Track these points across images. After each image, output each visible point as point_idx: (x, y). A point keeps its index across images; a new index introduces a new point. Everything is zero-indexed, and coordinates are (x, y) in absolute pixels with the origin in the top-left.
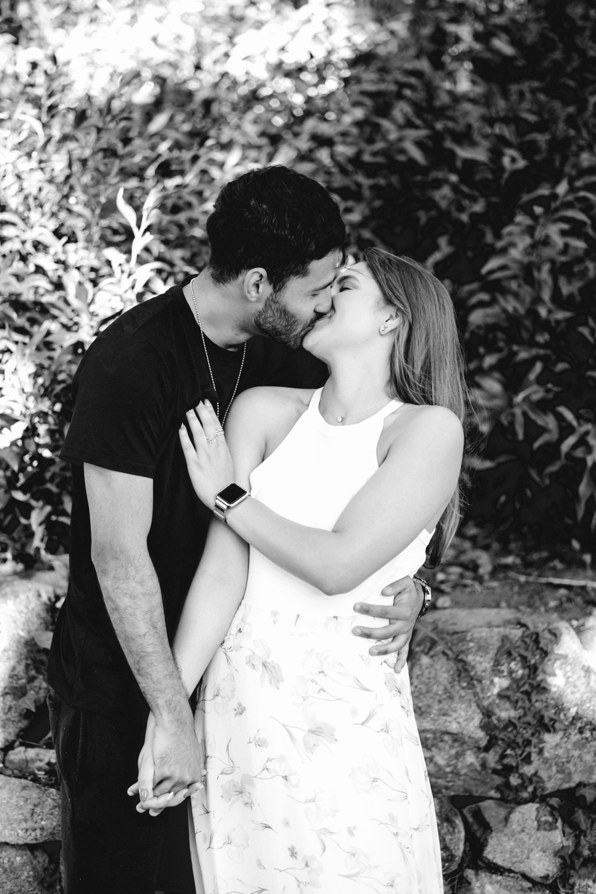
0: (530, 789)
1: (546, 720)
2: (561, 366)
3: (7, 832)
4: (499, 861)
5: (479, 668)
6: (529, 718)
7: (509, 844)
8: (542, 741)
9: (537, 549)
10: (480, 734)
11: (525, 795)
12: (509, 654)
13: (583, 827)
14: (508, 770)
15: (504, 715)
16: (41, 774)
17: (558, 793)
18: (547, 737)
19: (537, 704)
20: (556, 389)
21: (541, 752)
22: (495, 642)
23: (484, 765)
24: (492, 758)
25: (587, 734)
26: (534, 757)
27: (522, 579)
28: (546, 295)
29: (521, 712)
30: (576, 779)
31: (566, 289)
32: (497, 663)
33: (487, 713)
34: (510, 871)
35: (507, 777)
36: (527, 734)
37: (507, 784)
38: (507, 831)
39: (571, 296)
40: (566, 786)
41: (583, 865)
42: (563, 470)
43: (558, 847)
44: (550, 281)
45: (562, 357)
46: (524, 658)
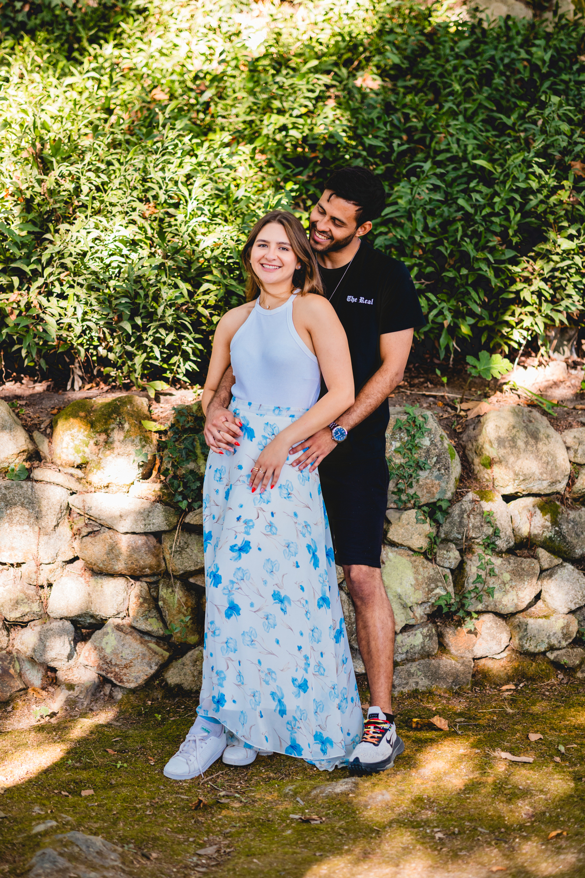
0: (412, 502)
1: (420, 464)
2: (429, 269)
3: (134, 526)
4: (396, 540)
6: (411, 463)
7: (402, 531)
8: (418, 475)
9: (417, 377)
11: (409, 505)
12: (400, 428)
13: (441, 522)
14: (400, 491)
15: (398, 461)
17: (427, 505)
18: (421, 473)
19: (416, 456)
20: (427, 283)
21: (418, 481)
25: (443, 471)
26: (414, 484)
27: (408, 392)
28: (420, 227)
29: (407, 460)
30: (437, 496)
31: (430, 224)
34: (402, 545)
36: (410, 472)
37: (400, 499)
38: (400, 524)
39: (434, 229)
40: (432, 501)
41: (441, 542)
42: (431, 330)
43: (427, 533)
44: (422, 220)
45: (429, 264)
46: (408, 431)
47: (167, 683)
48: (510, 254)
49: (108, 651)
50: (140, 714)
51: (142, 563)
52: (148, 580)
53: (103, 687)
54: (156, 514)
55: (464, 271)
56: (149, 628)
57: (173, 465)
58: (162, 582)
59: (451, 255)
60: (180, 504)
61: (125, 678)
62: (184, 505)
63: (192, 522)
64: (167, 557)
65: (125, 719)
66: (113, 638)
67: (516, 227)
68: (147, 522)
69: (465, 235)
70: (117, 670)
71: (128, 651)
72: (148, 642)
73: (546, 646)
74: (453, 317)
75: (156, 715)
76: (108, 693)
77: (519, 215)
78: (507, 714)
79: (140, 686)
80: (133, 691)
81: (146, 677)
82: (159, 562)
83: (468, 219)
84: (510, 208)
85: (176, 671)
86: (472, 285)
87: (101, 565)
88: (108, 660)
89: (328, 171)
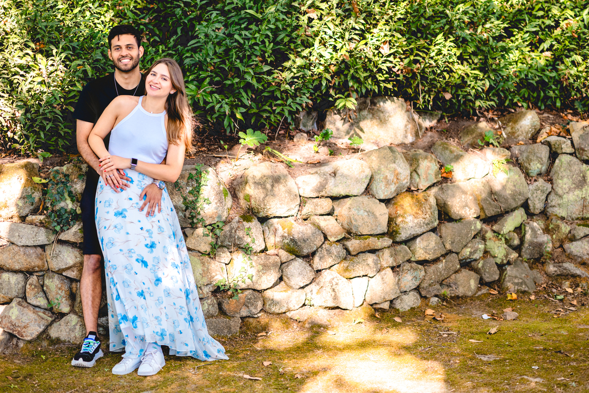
0: (201, 223)
2: (217, 79)
3: (27, 242)
4: (190, 247)
5: (182, 184)
6: (199, 200)
7: (193, 241)
8: (203, 207)
10: (183, 205)
11: (199, 225)
12: (192, 179)
13: (218, 235)
14: (193, 217)
15: (190, 199)
16: (38, 223)
17: (210, 225)
18: (205, 206)
19: (201, 195)
20: (216, 87)
21: (203, 211)
22: (187, 175)
23: (185, 216)
24: (187, 213)
26: (201, 213)
29: (196, 198)
30: (216, 220)
31: (218, 51)
32: (188, 182)
33: (185, 199)
34: (194, 250)
35: (193, 220)
36: (199, 205)
37: (193, 222)
38: (193, 237)
39: (221, 53)
40: (213, 222)
41: (219, 247)
42: (219, 116)
43: (210, 242)
44: (213, 48)
45: (217, 75)
46: (197, 180)
47: (50, 337)
48: (266, 68)
49: (13, 318)
50: (33, 356)
51: (33, 264)
52: (37, 274)
53: (12, 340)
54: (40, 234)
55: (237, 80)
56: (38, 304)
57: (51, 205)
58: (46, 275)
59: (231, 70)
60: (56, 228)
61: (24, 334)
62: (58, 228)
63: (62, 239)
64: (48, 260)
65: (24, 359)
66: (16, 310)
67: (271, 51)
68: (35, 239)
69: (238, 57)
70: (19, 329)
71: (26, 318)
72: (38, 312)
73: (286, 308)
74: (230, 108)
75: (42, 356)
76: (15, 343)
77: (272, 44)
78: (257, 351)
79: (33, 339)
80: (30, 342)
81: (37, 333)
82: (44, 263)
83: (241, 47)
84: (266, 40)
85: (56, 329)
86: (243, 88)
87: (8, 266)
88: (13, 324)
89: (161, 16)
